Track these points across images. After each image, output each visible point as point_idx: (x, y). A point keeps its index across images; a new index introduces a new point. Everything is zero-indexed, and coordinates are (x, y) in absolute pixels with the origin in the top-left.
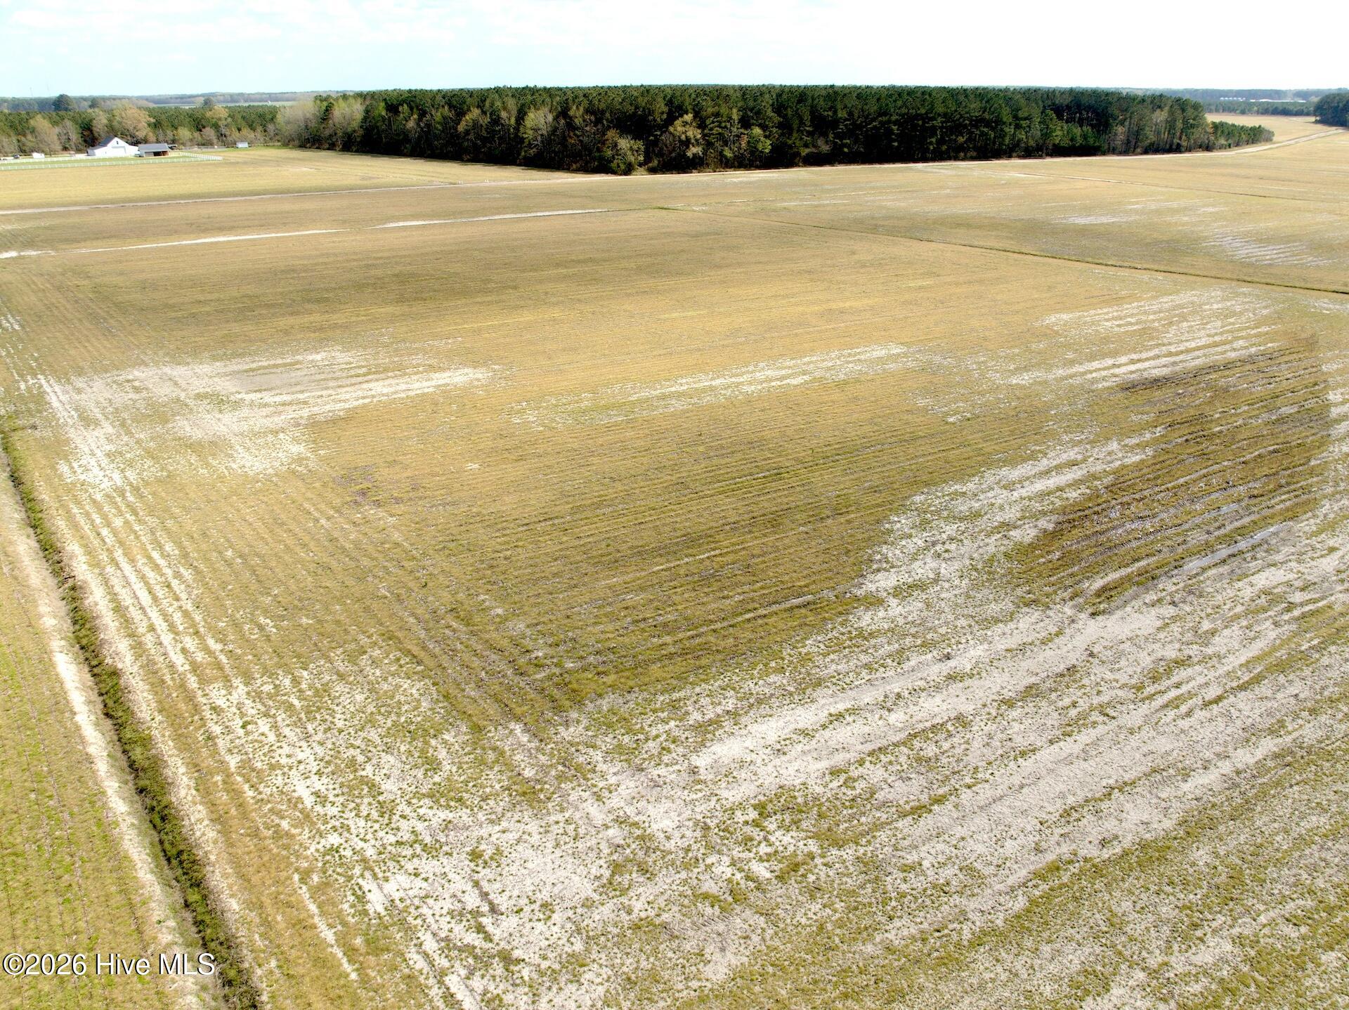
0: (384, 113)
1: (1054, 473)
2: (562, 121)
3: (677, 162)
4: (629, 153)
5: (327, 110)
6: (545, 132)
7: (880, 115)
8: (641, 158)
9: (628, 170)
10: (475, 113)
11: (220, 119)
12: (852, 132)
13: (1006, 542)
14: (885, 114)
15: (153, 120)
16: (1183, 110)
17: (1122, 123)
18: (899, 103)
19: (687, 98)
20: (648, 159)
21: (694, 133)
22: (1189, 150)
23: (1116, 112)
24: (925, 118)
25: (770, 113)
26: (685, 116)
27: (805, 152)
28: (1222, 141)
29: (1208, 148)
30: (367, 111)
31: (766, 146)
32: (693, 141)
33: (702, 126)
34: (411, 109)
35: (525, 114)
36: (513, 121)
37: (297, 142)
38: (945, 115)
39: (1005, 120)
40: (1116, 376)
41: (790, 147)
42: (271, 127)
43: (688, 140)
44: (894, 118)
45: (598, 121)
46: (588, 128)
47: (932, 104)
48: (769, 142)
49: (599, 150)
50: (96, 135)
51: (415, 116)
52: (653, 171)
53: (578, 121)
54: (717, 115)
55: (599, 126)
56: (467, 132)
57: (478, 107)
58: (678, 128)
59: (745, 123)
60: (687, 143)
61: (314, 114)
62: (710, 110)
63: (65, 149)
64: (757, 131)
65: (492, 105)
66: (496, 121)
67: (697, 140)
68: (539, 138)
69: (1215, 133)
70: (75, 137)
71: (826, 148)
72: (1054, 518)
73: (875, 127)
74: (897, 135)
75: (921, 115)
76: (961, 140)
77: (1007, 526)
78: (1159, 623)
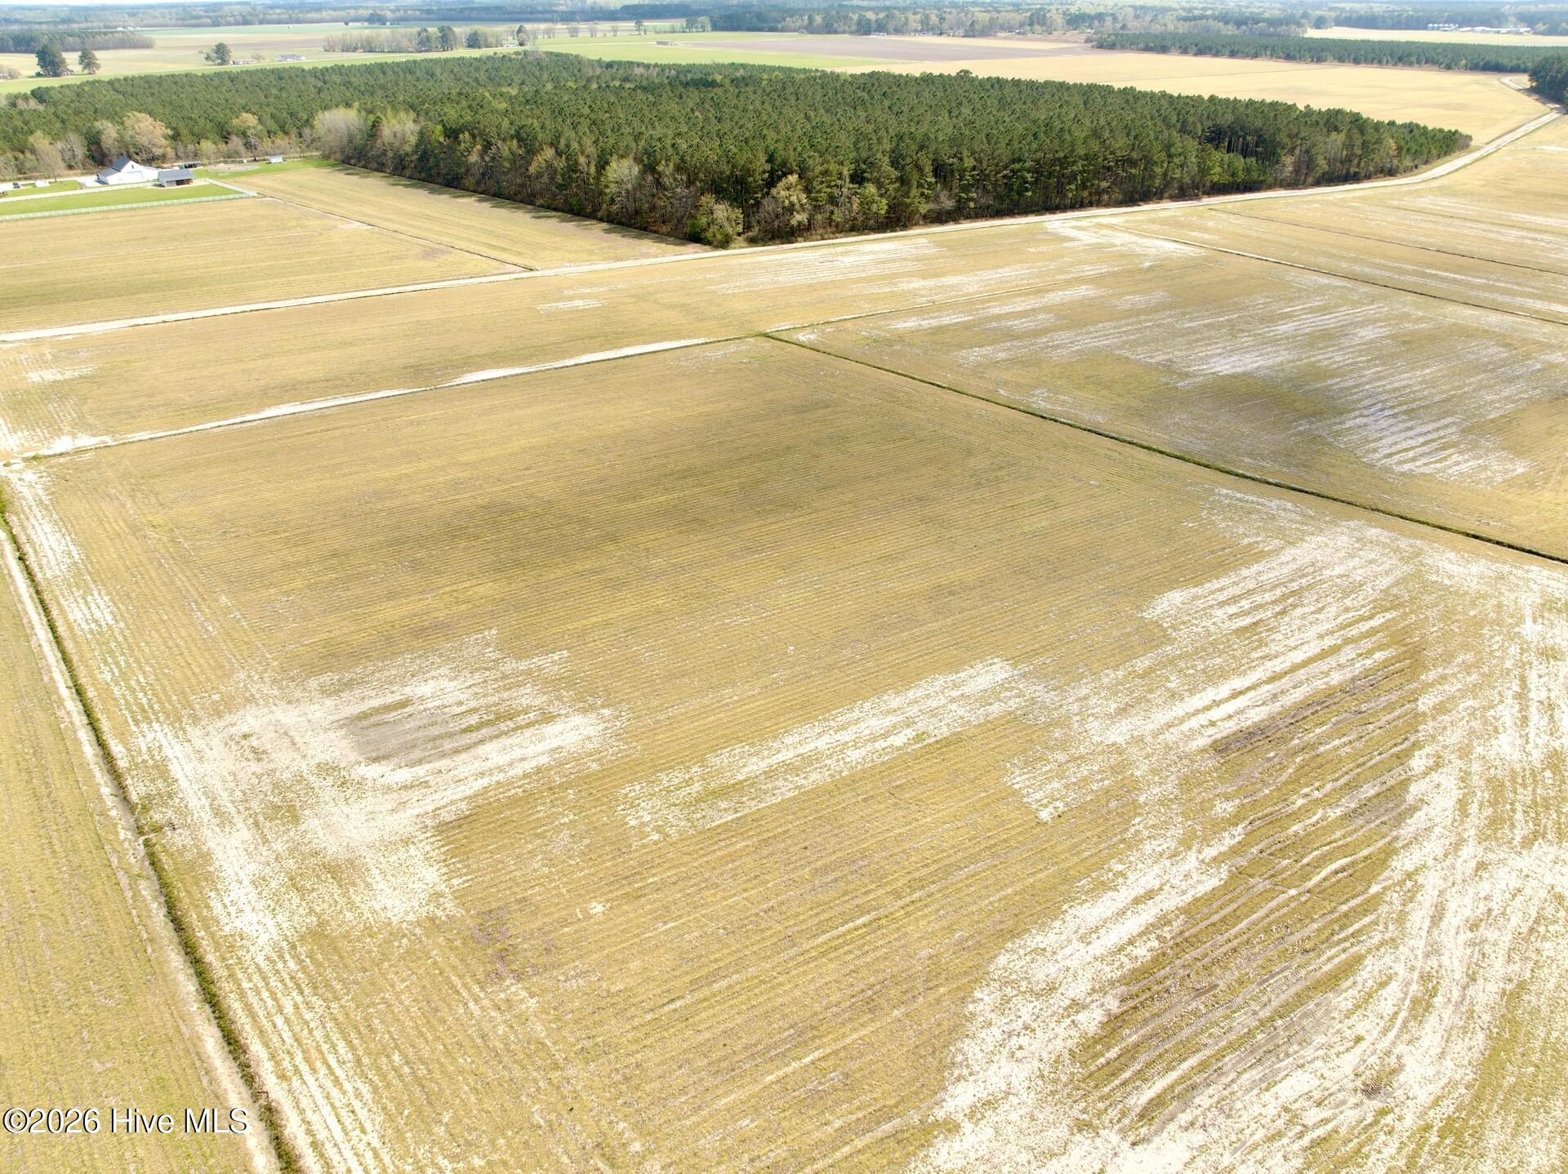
0: (441, 139)
1: (1129, 913)
2: (650, 178)
3: (781, 232)
4: (726, 224)
5: (374, 126)
6: (629, 186)
7: (1014, 161)
8: (740, 228)
9: (725, 243)
10: (549, 153)
11: (249, 128)
12: (980, 181)
13: (1073, 1032)
14: (1019, 160)
15: (170, 132)
16: (1362, 133)
17: (1291, 151)
18: (1034, 146)
19: (792, 153)
20: (748, 227)
21: (798, 197)
22: (1368, 177)
23: (1286, 140)
24: (1064, 162)
25: (887, 168)
26: (789, 176)
27: (924, 208)
28: (1408, 162)
29: (1391, 173)
30: (421, 133)
31: (882, 207)
32: (797, 207)
33: (808, 190)
34: (473, 136)
35: (607, 163)
36: (593, 170)
37: (338, 156)
38: (1086, 157)
39: (1155, 159)
40: (1213, 724)
41: (908, 206)
42: (307, 131)
43: (792, 205)
44: (1028, 165)
45: (690, 183)
46: (679, 190)
47: (1073, 144)
48: (884, 201)
49: (693, 217)
50: (106, 151)
51: (479, 147)
52: (753, 241)
53: (667, 181)
54: (826, 173)
55: (692, 189)
56: (539, 175)
57: (552, 144)
58: (780, 191)
59: (858, 178)
60: (791, 209)
61: (360, 130)
62: (818, 169)
63: (70, 167)
64: (871, 189)
65: (568, 146)
66: (573, 168)
67: (802, 205)
68: (624, 194)
69: (1399, 155)
70: (80, 152)
71: (949, 204)
72: (1122, 990)
73: (1004, 177)
74: (1031, 183)
75: (1059, 159)
76: (1104, 184)
77: (1076, 1006)
78: (1187, 1156)
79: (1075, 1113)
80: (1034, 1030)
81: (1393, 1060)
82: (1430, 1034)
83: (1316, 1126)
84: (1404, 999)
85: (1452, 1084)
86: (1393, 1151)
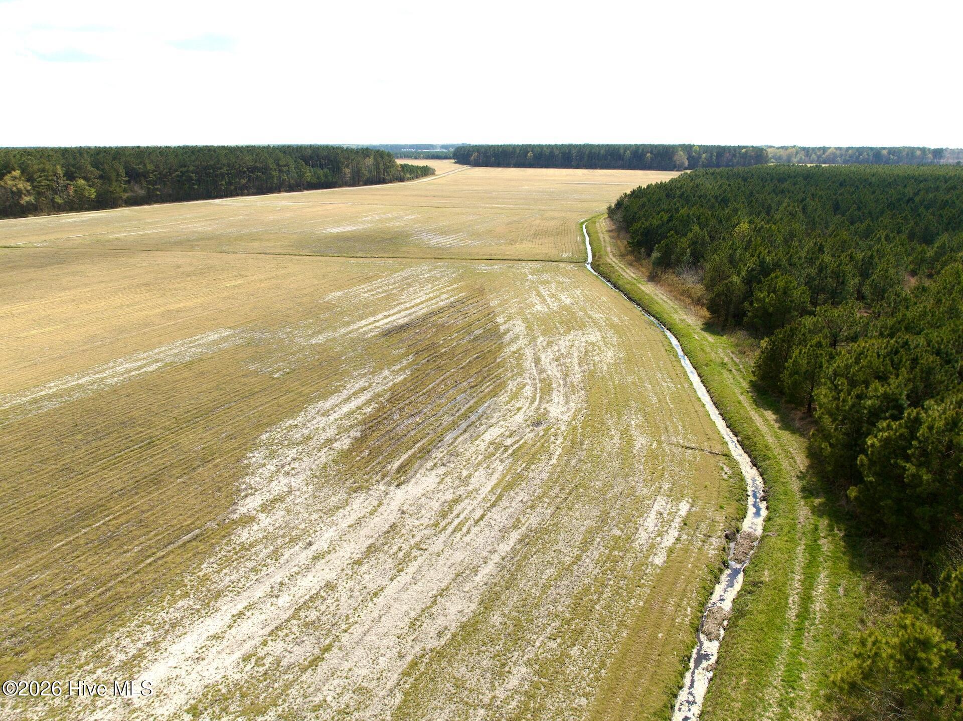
1: (353, 398)
7: (181, 167)
12: (160, 179)
13: (332, 452)
14: (184, 166)
16: (382, 158)
17: (347, 166)
18: (193, 158)
19: (12, 158)
21: (24, 185)
23: (342, 160)
24: (214, 168)
25: (90, 168)
26: (13, 172)
27: (125, 196)
28: (408, 176)
31: (92, 193)
32: (24, 192)
33: (30, 180)
38: (229, 165)
39: (271, 167)
40: (377, 328)
41: (112, 193)
43: (19, 191)
44: (191, 168)
47: (217, 158)
48: (93, 190)
54: (43, 170)
58: (8, 182)
59: (70, 176)
60: (19, 193)
62: (36, 167)
64: (81, 182)
67: (28, 191)
69: (403, 171)
71: (142, 192)
72: (360, 428)
73: (178, 176)
74: (196, 180)
75: (211, 165)
76: (243, 181)
77: (330, 441)
78: (438, 480)
79: (348, 484)
80: (301, 459)
81: (542, 410)
82: (557, 397)
83: (512, 445)
84: (536, 390)
85: (578, 410)
86: (562, 441)
